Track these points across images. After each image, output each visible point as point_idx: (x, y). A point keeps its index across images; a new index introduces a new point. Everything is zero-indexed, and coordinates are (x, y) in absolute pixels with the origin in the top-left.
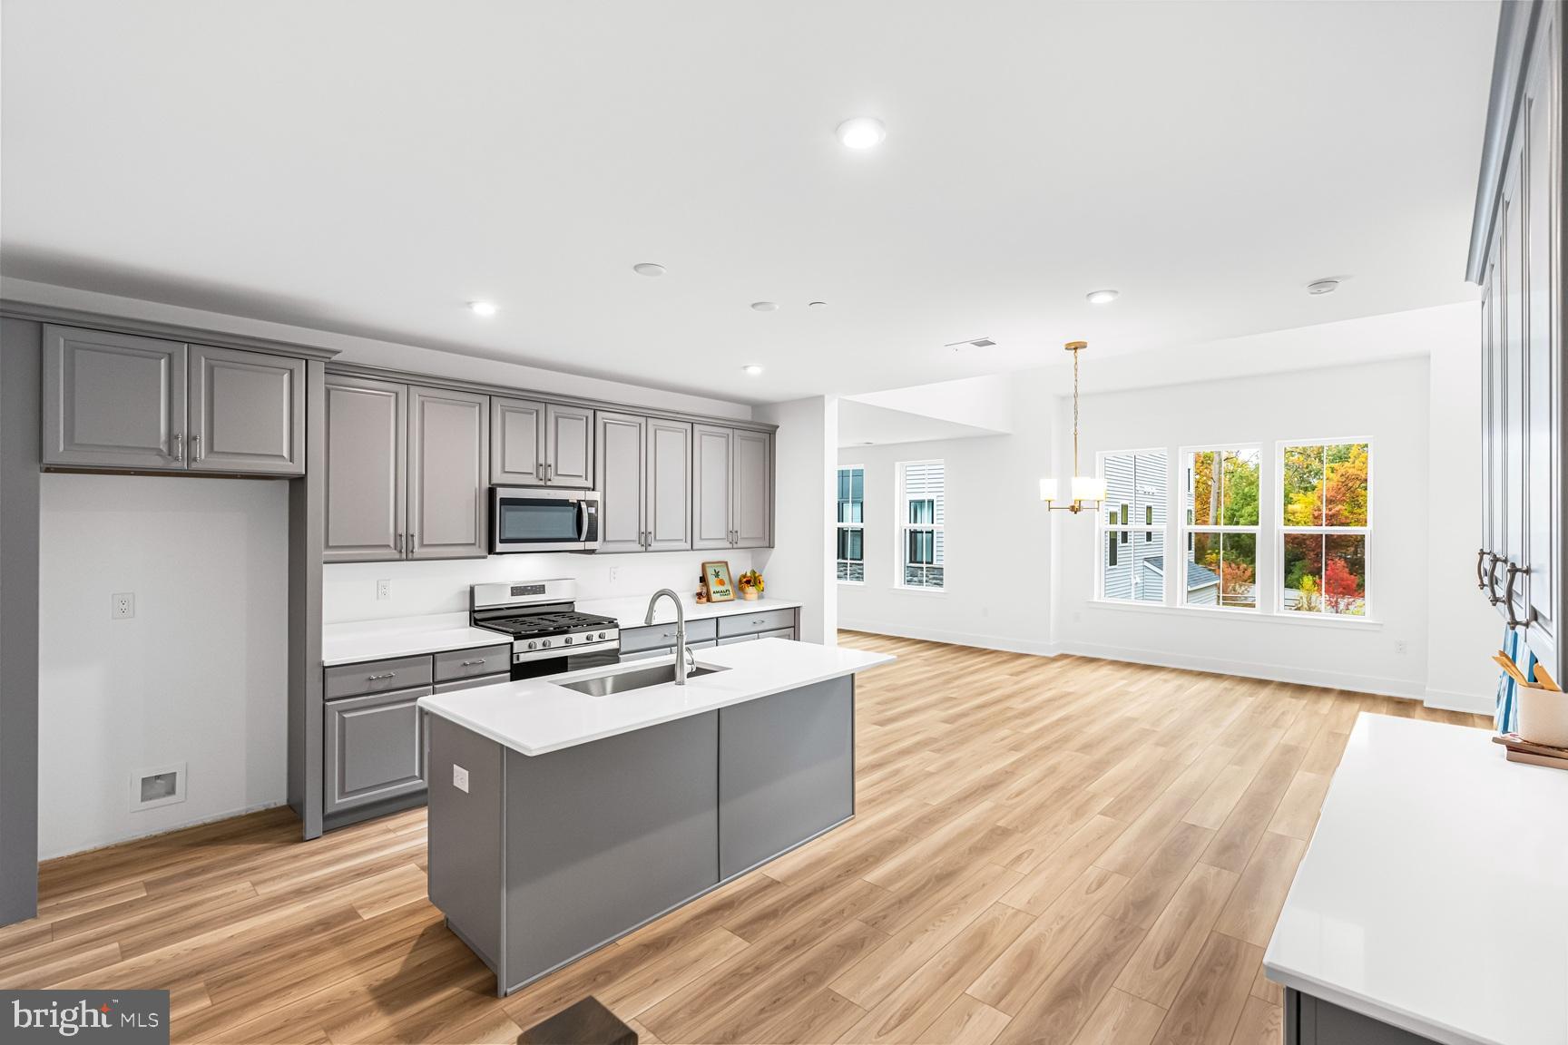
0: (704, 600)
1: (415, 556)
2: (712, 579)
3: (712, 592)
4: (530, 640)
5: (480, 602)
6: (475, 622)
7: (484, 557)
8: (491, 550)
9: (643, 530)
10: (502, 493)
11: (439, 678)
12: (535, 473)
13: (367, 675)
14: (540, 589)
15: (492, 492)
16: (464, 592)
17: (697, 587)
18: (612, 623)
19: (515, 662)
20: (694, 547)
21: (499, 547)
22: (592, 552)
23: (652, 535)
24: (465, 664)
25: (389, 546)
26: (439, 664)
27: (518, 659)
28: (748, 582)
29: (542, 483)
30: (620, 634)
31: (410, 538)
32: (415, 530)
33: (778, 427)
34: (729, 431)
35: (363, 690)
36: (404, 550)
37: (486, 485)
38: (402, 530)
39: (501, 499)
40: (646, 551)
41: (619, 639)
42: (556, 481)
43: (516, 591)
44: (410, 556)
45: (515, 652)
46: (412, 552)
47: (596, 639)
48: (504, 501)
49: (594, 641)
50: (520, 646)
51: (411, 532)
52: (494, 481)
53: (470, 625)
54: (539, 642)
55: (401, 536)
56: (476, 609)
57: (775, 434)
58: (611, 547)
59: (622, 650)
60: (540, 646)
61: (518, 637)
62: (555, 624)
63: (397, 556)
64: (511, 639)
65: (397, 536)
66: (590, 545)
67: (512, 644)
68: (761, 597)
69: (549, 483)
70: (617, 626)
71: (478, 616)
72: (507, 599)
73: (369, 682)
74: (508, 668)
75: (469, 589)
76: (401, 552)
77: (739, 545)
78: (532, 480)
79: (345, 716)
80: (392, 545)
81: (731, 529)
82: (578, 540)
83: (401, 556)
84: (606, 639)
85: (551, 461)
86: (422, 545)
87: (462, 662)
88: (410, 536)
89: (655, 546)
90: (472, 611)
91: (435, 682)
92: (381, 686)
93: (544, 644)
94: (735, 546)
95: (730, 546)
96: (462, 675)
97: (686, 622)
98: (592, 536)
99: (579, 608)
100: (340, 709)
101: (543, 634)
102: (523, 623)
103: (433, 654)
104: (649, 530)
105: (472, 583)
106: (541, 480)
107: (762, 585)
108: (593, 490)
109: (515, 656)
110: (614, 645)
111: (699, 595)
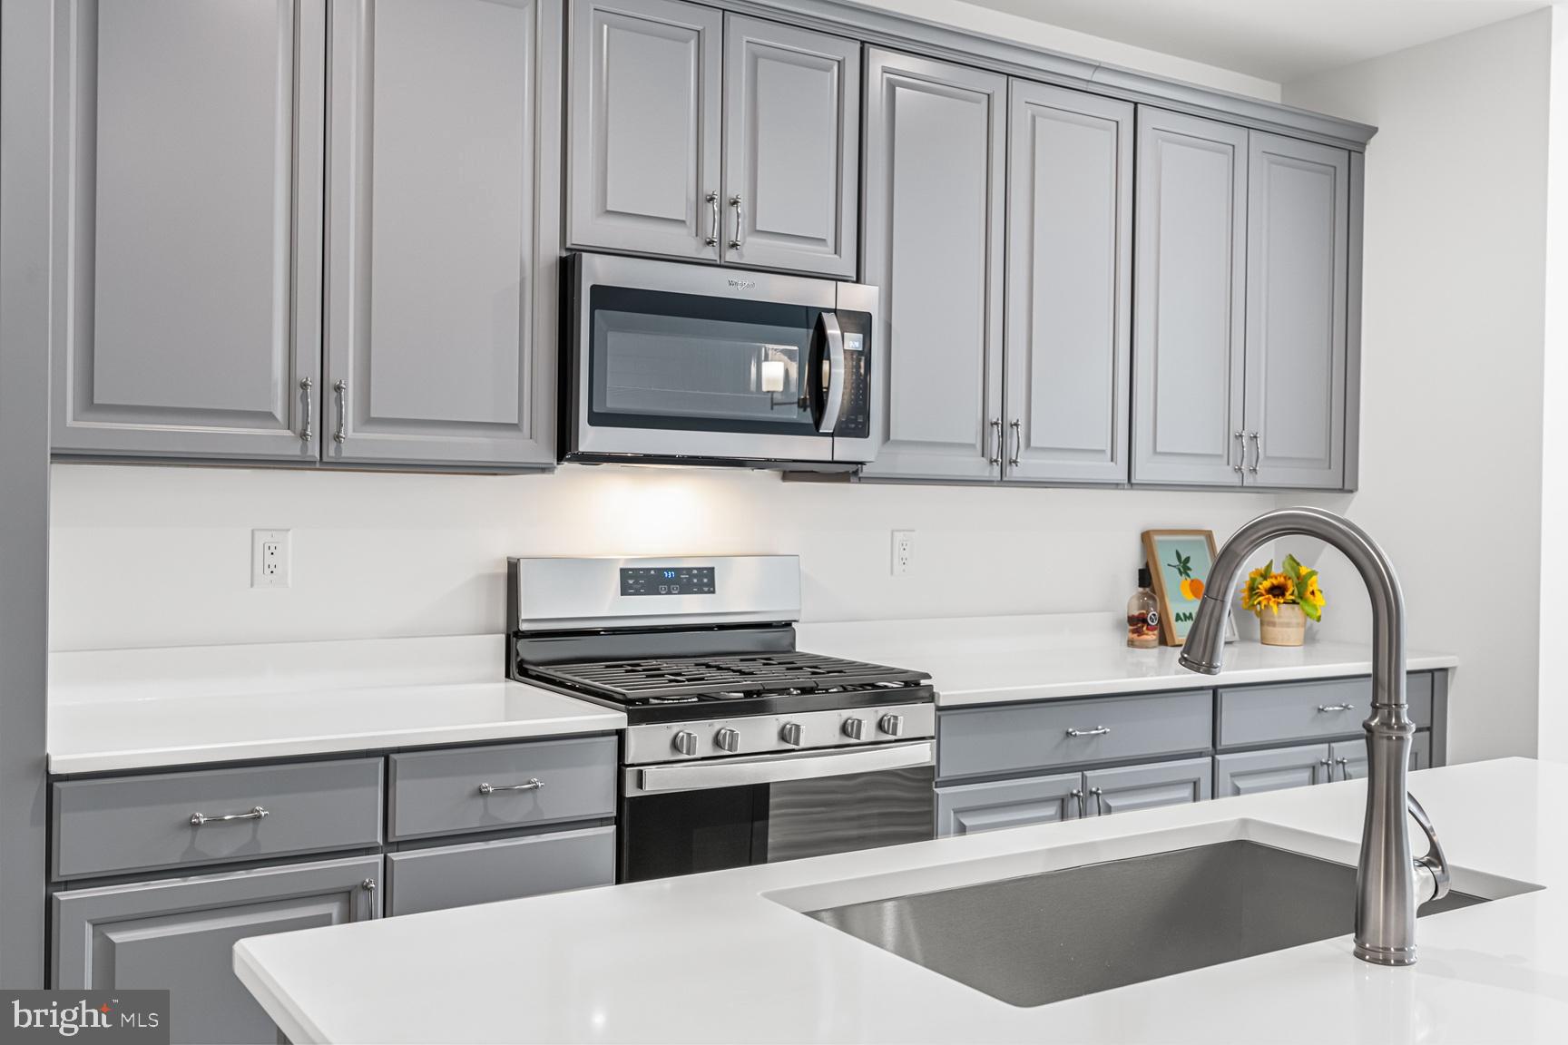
0: (1152, 637)
1: (348, 452)
2: (1169, 578)
3: (1173, 618)
4: (676, 727)
5: (538, 609)
6: (518, 669)
7: (544, 469)
8: (565, 447)
9: (994, 414)
10: (596, 271)
11: (401, 830)
12: (691, 222)
13: (182, 811)
14: (700, 580)
15: (568, 268)
16: (493, 577)
17: (1128, 596)
18: (913, 688)
19: (631, 791)
20: (1137, 478)
21: (590, 438)
22: (848, 472)
23: (1022, 429)
24: (481, 792)
25: (269, 416)
26: (401, 787)
27: (640, 785)
28: (1277, 591)
29: (710, 254)
30: (938, 721)
31: (331, 396)
32: (346, 370)
33: (1374, 130)
34: (1237, 136)
35: (173, 859)
36: (314, 430)
37: (551, 251)
38: (308, 369)
39: (594, 289)
40: (1003, 482)
41: (937, 737)
42: (754, 249)
43: (638, 580)
44: (331, 452)
45: (629, 760)
46: (337, 438)
47: (869, 733)
48: (606, 297)
49: (864, 739)
50: (647, 741)
51: (333, 378)
52: (576, 238)
53: (508, 675)
54: (701, 732)
55: (304, 386)
56: (524, 627)
57: (1362, 153)
58: (906, 463)
59: (945, 773)
60: (704, 747)
61: (642, 712)
62: (747, 683)
63: (294, 450)
64: (614, 718)
65: (296, 387)
66: (847, 449)
67: (620, 734)
68: (1310, 638)
69: (731, 256)
70: (931, 697)
71: (527, 650)
72: (611, 606)
73: (188, 833)
74: (610, 809)
75: (504, 570)
76: (304, 435)
77: (1262, 479)
78: (684, 242)
79: (117, 937)
80: (279, 413)
81: (1236, 426)
82: (814, 429)
83: (304, 448)
84: (900, 735)
85: (737, 186)
86: (368, 420)
87: (471, 783)
88: (329, 390)
89: (1028, 466)
90: (514, 635)
91: (391, 844)
92: (225, 848)
93: (717, 742)
94: (1249, 481)
95: (1234, 480)
96: (474, 824)
97: (1409, 673)
98: (856, 423)
99: (807, 643)
100: (97, 916)
101: (708, 708)
102: (655, 674)
103: (386, 754)
104: (1012, 416)
105: (515, 554)
106: (710, 243)
107: (1319, 600)
108: (858, 281)
109: (630, 774)
110: (921, 754)
111: (1137, 623)
